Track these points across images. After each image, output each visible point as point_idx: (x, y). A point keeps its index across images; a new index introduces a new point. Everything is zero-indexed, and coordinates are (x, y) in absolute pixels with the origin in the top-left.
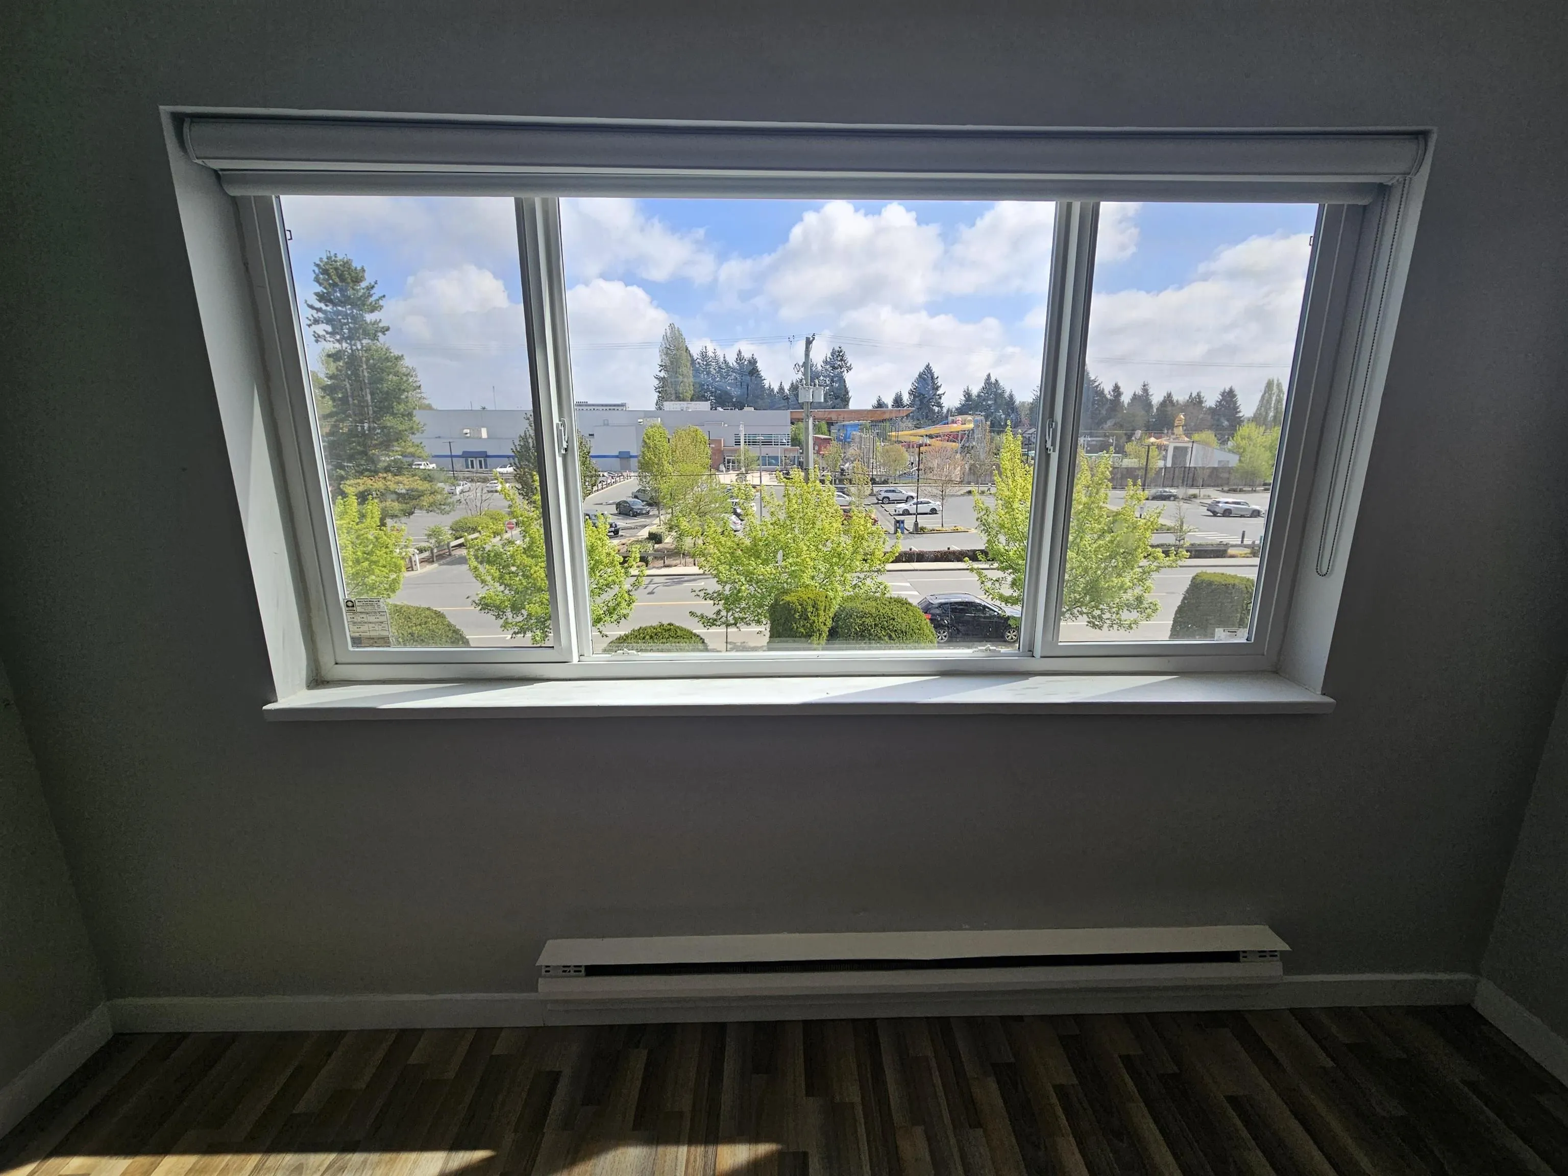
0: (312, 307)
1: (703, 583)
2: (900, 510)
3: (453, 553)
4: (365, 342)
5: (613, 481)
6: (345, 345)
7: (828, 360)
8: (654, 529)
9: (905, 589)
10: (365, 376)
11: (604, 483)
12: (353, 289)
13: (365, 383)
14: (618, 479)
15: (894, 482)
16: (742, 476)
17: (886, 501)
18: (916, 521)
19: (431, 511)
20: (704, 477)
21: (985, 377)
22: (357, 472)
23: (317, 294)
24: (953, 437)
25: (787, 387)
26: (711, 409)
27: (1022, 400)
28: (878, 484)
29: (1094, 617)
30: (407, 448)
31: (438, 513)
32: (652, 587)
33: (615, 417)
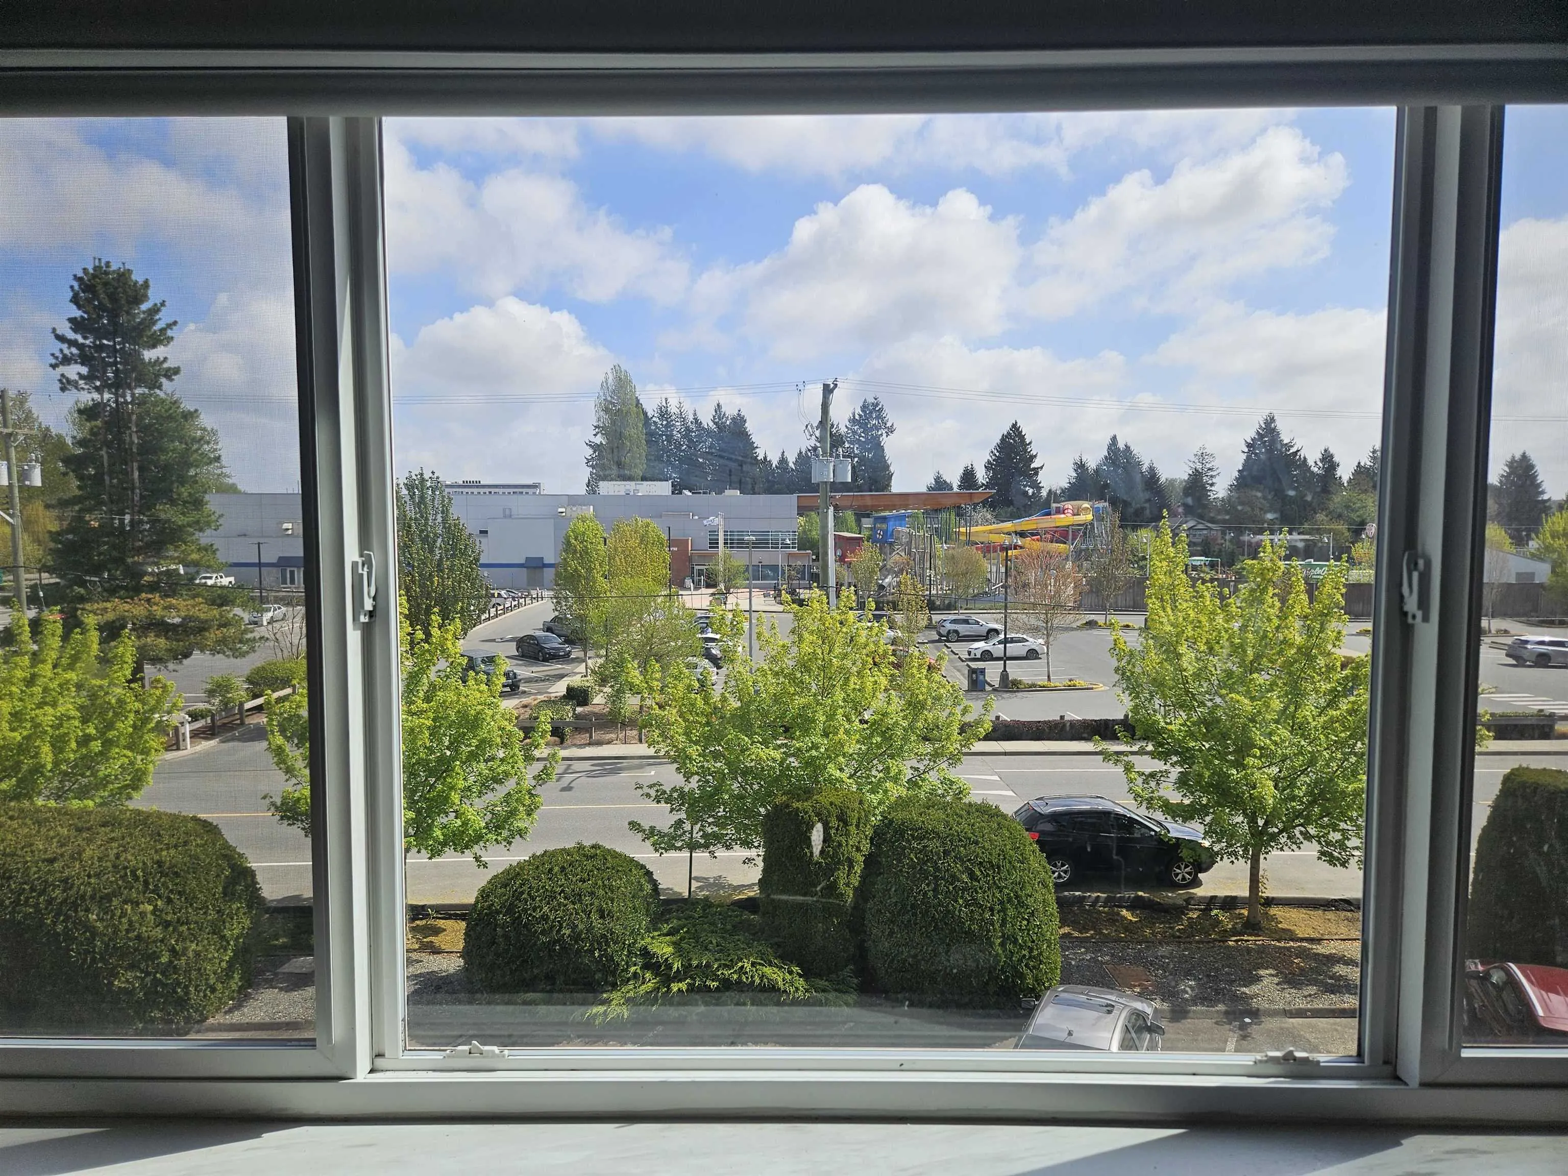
0: (61, 338)
1: (653, 773)
2: (976, 651)
3: (248, 721)
4: (138, 391)
5: (514, 603)
6: (107, 396)
7: (857, 417)
8: (576, 681)
9: (991, 785)
10: (133, 443)
11: (499, 608)
12: (128, 313)
13: (132, 452)
14: (522, 601)
15: (965, 607)
16: (721, 598)
17: (953, 637)
18: (1005, 670)
19: (218, 653)
20: (659, 600)
21: (1108, 441)
22: (105, 590)
23: (71, 320)
24: (1062, 535)
25: (791, 459)
26: (673, 493)
27: (1170, 477)
28: (940, 610)
29: (1328, 843)
30: (190, 554)
31: (228, 656)
32: (569, 777)
33: (521, 505)
